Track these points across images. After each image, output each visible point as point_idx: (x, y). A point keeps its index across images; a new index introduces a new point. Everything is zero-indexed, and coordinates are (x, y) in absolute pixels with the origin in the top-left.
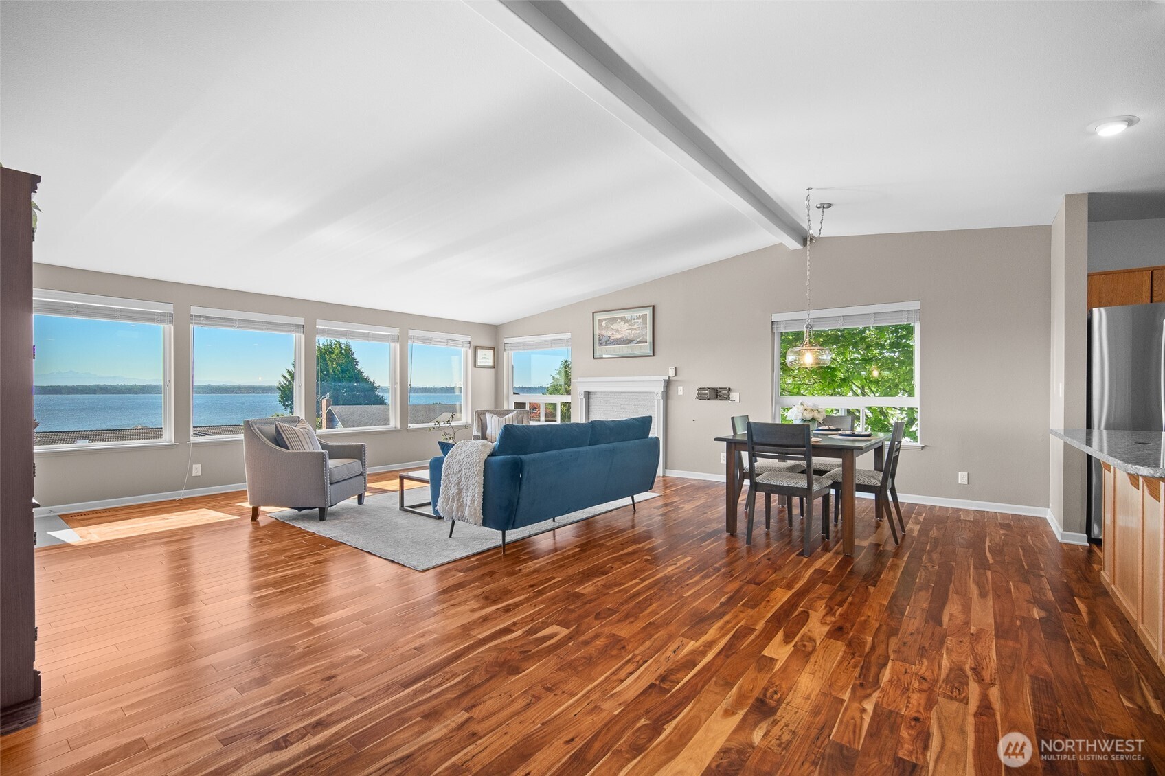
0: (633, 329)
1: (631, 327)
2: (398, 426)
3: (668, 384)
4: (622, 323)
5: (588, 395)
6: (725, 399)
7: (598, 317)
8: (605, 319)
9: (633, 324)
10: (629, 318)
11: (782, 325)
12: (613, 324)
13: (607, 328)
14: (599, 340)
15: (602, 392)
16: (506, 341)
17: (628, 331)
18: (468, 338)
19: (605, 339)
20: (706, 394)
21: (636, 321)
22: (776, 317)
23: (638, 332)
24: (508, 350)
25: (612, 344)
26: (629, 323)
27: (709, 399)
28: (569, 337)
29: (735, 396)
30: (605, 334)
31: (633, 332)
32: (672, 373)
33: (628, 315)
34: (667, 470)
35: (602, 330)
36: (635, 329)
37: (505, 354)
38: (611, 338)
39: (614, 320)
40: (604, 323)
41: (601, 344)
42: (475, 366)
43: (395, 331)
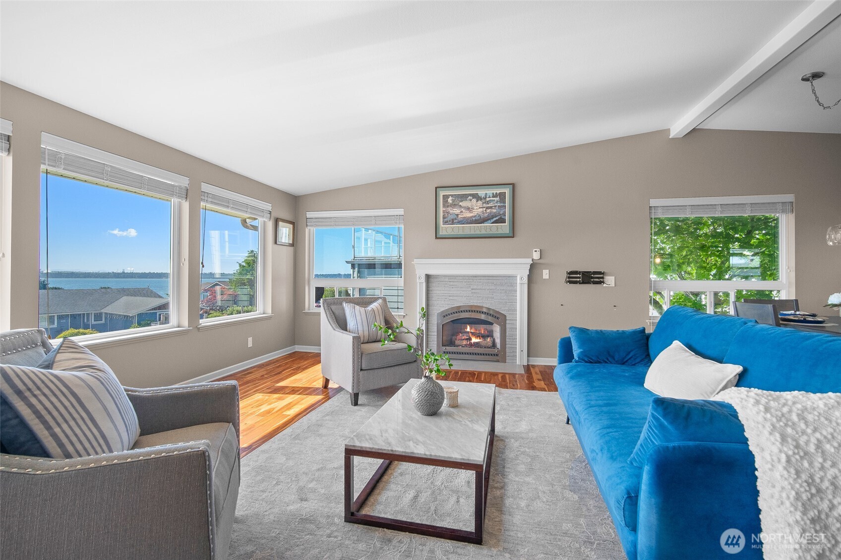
0: (487, 208)
1: (485, 205)
2: (185, 323)
3: (533, 267)
4: (474, 200)
5: (428, 277)
6: (600, 283)
7: (442, 193)
8: (452, 196)
9: (488, 203)
10: (483, 196)
11: (660, 210)
12: (462, 201)
13: (454, 205)
14: (444, 218)
15: (445, 276)
16: (310, 215)
17: (481, 210)
18: (268, 207)
19: (450, 217)
20: (579, 278)
21: (492, 199)
22: (653, 202)
23: (495, 211)
24: (312, 226)
25: (460, 222)
26: (483, 201)
27: (580, 283)
28: (402, 213)
29: (610, 280)
30: (451, 212)
31: (488, 211)
32: (536, 256)
33: (481, 192)
34: (531, 358)
35: (448, 206)
36: (491, 208)
37: (307, 231)
38: (460, 216)
39: (464, 197)
40: (450, 200)
41: (445, 223)
42: (276, 243)
43: (184, 182)
